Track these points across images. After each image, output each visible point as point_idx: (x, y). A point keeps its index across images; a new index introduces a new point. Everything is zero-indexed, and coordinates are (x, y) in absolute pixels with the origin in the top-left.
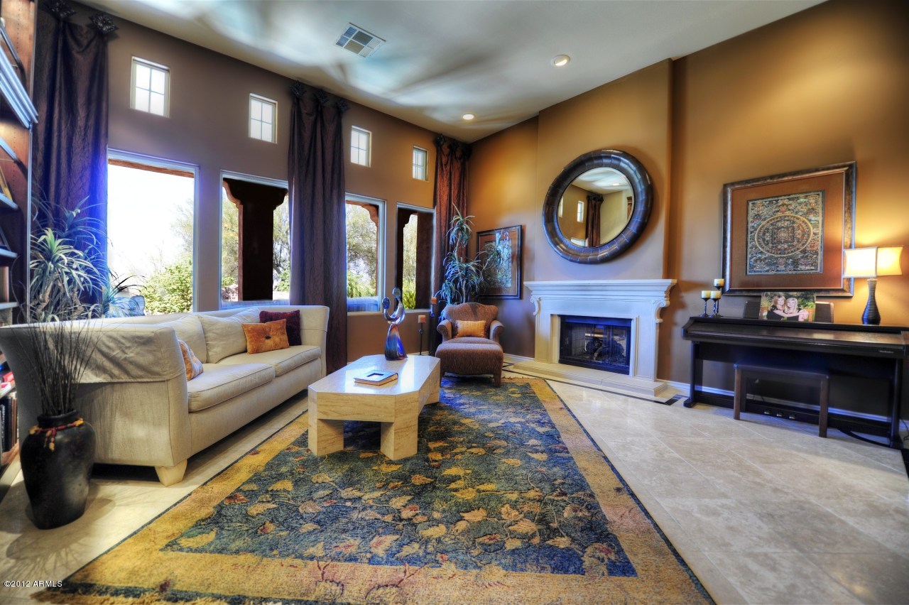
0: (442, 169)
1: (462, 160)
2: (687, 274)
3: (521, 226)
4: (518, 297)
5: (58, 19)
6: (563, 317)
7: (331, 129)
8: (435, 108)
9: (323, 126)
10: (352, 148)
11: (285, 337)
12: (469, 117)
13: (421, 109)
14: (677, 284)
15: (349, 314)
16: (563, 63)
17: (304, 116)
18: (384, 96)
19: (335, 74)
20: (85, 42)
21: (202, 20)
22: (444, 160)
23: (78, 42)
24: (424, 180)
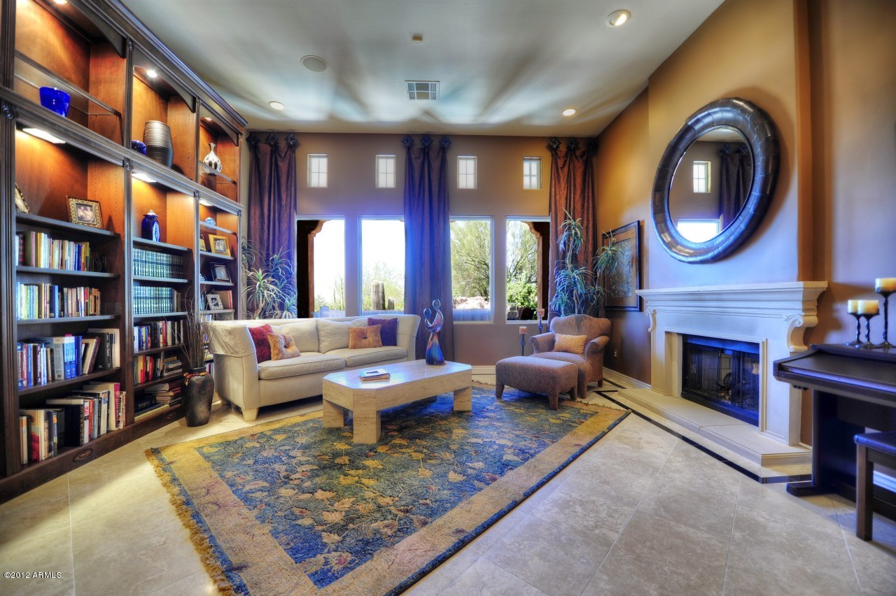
0: (558, 173)
1: (585, 158)
2: (843, 273)
3: (639, 222)
4: (638, 309)
5: (271, 145)
6: (685, 337)
7: (436, 165)
8: (529, 116)
9: (429, 165)
10: (460, 176)
11: (379, 338)
12: (569, 113)
13: (517, 122)
14: (829, 289)
15: (455, 323)
16: (622, 19)
17: (413, 160)
18: (475, 123)
19: (427, 119)
20: (283, 155)
21: (332, 118)
22: (560, 163)
23: (280, 157)
24: (539, 189)
